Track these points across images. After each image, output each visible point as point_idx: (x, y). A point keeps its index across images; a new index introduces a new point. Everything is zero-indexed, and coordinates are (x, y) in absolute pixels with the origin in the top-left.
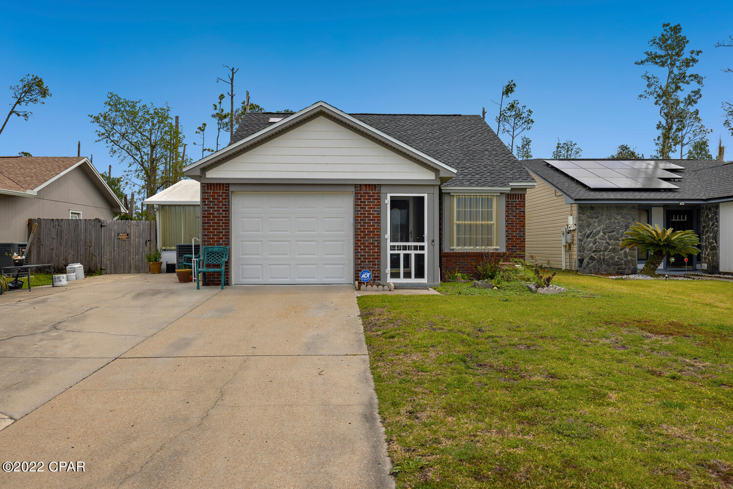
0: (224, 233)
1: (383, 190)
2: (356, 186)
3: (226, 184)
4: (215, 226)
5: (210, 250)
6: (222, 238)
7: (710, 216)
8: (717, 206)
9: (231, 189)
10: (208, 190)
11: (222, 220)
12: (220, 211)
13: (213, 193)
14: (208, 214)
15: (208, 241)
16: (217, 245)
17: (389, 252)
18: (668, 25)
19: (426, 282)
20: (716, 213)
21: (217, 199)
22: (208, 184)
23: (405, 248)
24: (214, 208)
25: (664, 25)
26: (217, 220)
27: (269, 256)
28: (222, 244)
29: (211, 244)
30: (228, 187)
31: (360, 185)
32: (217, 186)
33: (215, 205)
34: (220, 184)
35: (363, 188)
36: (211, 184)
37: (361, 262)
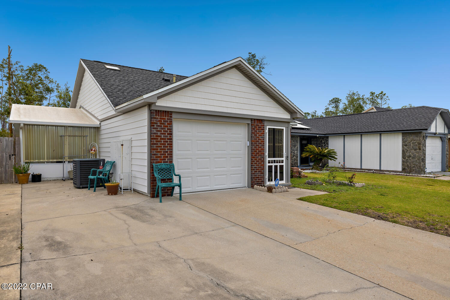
0: (169, 153)
1: (266, 123)
2: (251, 119)
3: (170, 112)
4: (161, 147)
5: (159, 167)
6: (167, 157)
7: (323, 142)
8: (328, 137)
9: (174, 116)
10: (156, 115)
11: (167, 142)
12: (165, 134)
13: (160, 118)
14: (156, 136)
15: (157, 160)
16: (164, 162)
17: (268, 164)
18: (251, 53)
19: (285, 183)
20: (327, 141)
21: (163, 124)
22: (156, 111)
23: (275, 162)
24: (161, 131)
25: (249, 53)
26: (164, 142)
27: (197, 170)
28: (167, 162)
29: (159, 162)
30: (171, 114)
31: (255, 119)
32: (163, 113)
33: (162, 129)
34: (166, 111)
35: (256, 121)
36: (159, 111)
37: (255, 172)
